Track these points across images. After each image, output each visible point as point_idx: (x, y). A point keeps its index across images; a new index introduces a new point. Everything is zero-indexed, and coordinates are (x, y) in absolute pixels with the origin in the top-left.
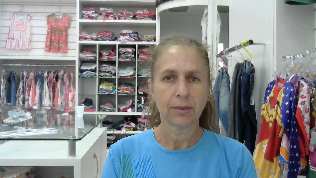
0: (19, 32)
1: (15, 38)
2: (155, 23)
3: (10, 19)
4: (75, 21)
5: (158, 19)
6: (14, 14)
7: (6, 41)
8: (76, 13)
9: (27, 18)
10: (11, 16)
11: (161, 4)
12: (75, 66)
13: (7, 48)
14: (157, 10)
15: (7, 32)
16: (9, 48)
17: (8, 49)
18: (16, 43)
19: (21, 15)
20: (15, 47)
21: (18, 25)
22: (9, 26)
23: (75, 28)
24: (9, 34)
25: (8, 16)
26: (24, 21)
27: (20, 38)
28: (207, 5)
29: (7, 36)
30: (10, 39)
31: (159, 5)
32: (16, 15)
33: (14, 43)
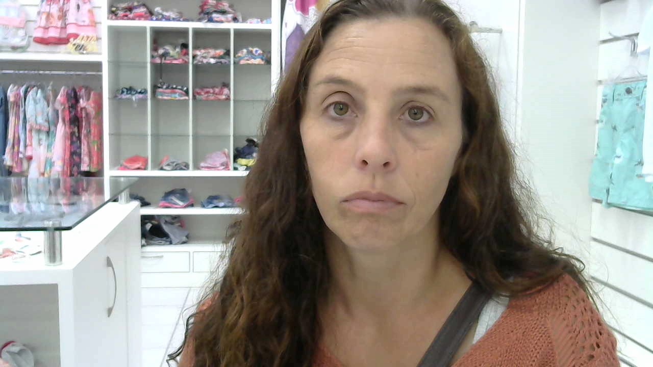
12: (99, 73)
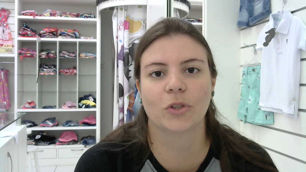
2: (96, 21)
4: (14, 17)
8: (14, 10)
11: (102, 2)
12: (13, 63)
14: (98, 7)
23: (14, 24)
28: (146, 4)
31: (100, 3)
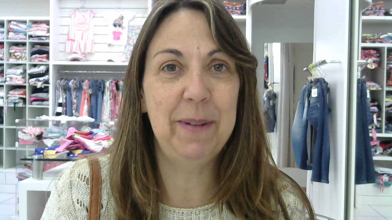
0: (81, 32)
1: (76, 39)
2: (246, 19)
3: (71, 17)
5: (249, 13)
6: (75, 11)
7: (65, 43)
9: (90, 16)
10: (71, 13)
13: (66, 51)
14: (248, 2)
15: (67, 33)
16: (69, 51)
17: (67, 53)
18: (77, 44)
19: (83, 11)
20: (76, 49)
21: (80, 24)
22: (69, 26)
24: (68, 35)
25: (67, 13)
26: (86, 19)
27: (82, 39)
29: (66, 37)
30: (70, 42)
32: (77, 11)
33: (75, 45)
